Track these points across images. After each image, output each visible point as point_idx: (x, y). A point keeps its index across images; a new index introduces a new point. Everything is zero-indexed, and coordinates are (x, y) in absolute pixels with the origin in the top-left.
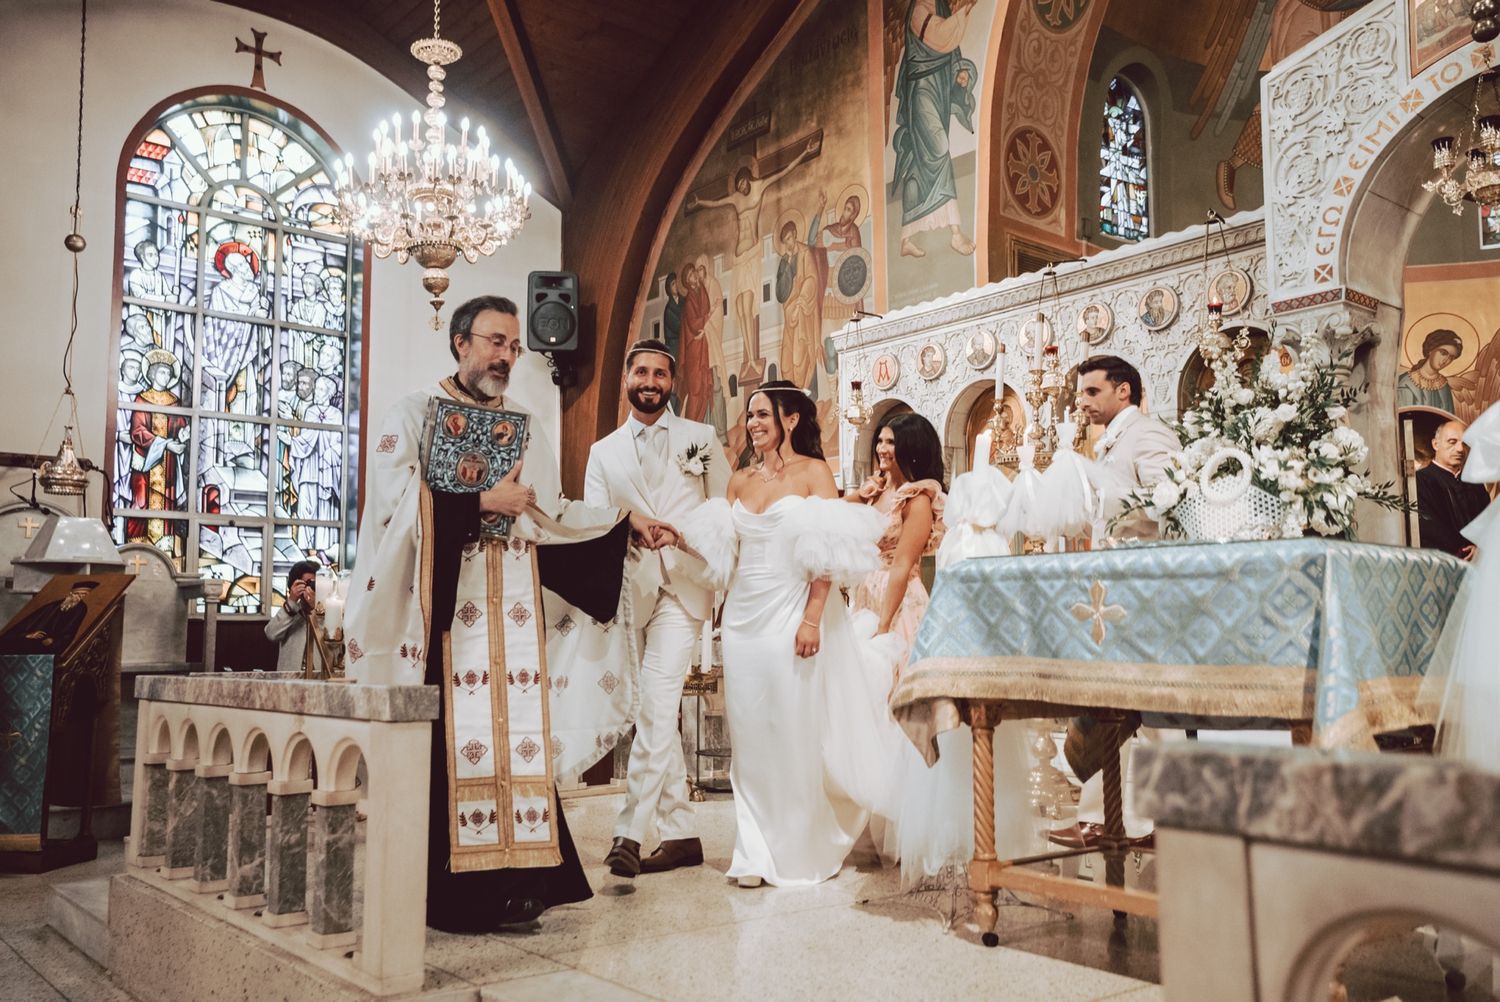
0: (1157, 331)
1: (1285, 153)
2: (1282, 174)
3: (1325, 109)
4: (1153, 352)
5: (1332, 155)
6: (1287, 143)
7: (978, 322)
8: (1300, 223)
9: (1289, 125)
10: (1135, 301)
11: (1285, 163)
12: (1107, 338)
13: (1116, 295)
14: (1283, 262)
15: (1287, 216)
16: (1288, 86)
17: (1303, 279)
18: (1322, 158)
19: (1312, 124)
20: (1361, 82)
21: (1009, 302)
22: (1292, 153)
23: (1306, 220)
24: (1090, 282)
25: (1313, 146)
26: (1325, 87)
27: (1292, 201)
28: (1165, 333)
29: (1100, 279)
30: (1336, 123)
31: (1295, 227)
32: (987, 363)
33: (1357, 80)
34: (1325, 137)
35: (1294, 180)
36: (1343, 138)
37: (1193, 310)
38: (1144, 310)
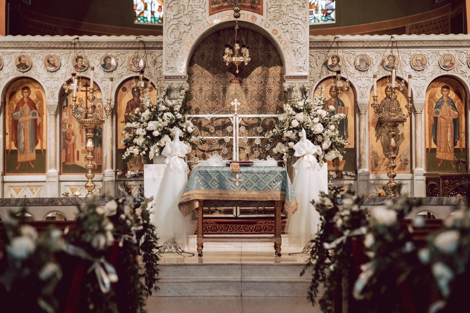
0: (106, 72)
1: (170, 26)
2: (169, 33)
3: (184, 16)
4: (105, 79)
5: (185, 32)
6: (171, 23)
7: (22, 51)
8: (174, 51)
9: (172, 18)
10: (98, 58)
11: (170, 30)
12: (86, 70)
13: (90, 54)
14: (169, 62)
15: (170, 48)
16: (172, 4)
17: (174, 70)
18: (182, 32)
19: (180, 19)
20: (195, 11)
21: (41, 46)
22: (173, 27)
23: (176, 51)
24: (80, 47)
25: (179, 27)
26: (184, 9)
27: (172, 43)
28: (111, 73)
29: (85, 46)
30: (187, 22)
31: (173, 52)
32: (27, 70)
33: (194, 10)
34: (183, 26)
35: (173, 37)
36: (189, 27)
37: (122, 66)
38: (103, 63)
